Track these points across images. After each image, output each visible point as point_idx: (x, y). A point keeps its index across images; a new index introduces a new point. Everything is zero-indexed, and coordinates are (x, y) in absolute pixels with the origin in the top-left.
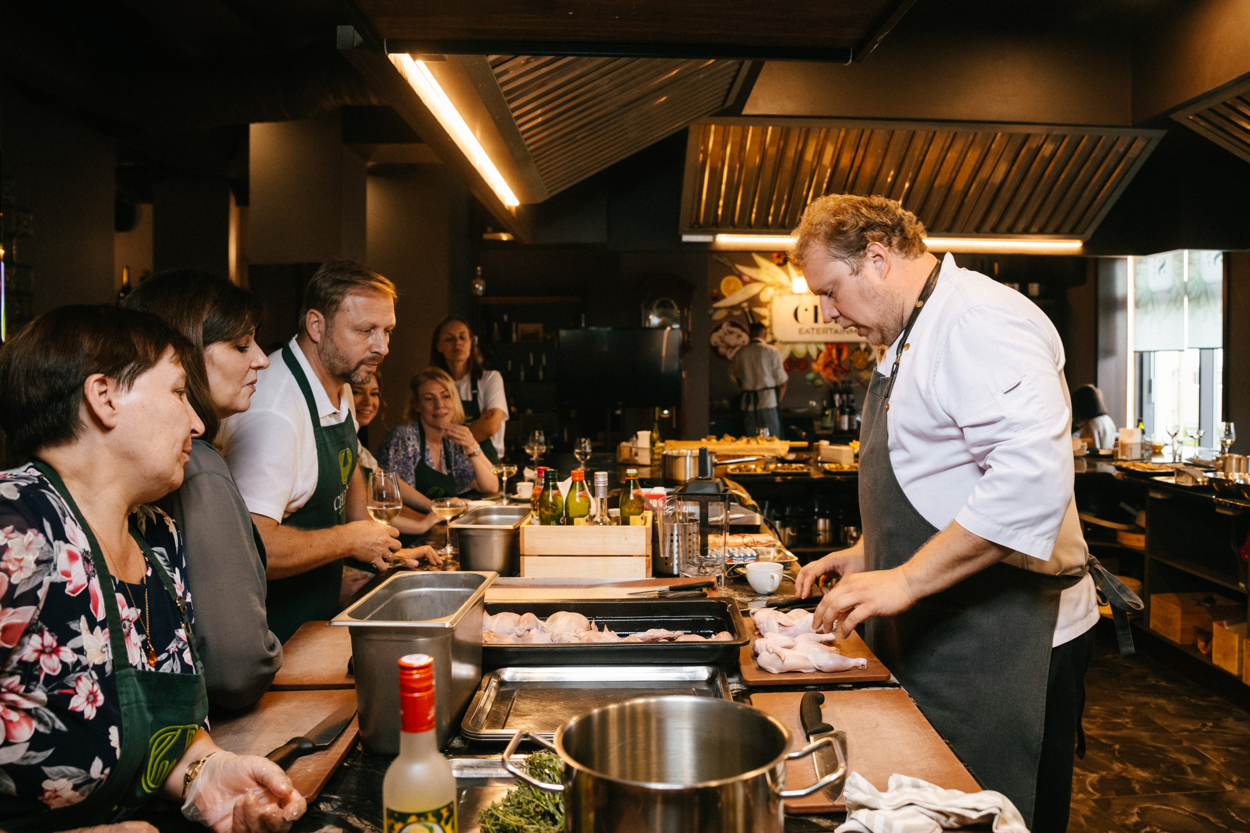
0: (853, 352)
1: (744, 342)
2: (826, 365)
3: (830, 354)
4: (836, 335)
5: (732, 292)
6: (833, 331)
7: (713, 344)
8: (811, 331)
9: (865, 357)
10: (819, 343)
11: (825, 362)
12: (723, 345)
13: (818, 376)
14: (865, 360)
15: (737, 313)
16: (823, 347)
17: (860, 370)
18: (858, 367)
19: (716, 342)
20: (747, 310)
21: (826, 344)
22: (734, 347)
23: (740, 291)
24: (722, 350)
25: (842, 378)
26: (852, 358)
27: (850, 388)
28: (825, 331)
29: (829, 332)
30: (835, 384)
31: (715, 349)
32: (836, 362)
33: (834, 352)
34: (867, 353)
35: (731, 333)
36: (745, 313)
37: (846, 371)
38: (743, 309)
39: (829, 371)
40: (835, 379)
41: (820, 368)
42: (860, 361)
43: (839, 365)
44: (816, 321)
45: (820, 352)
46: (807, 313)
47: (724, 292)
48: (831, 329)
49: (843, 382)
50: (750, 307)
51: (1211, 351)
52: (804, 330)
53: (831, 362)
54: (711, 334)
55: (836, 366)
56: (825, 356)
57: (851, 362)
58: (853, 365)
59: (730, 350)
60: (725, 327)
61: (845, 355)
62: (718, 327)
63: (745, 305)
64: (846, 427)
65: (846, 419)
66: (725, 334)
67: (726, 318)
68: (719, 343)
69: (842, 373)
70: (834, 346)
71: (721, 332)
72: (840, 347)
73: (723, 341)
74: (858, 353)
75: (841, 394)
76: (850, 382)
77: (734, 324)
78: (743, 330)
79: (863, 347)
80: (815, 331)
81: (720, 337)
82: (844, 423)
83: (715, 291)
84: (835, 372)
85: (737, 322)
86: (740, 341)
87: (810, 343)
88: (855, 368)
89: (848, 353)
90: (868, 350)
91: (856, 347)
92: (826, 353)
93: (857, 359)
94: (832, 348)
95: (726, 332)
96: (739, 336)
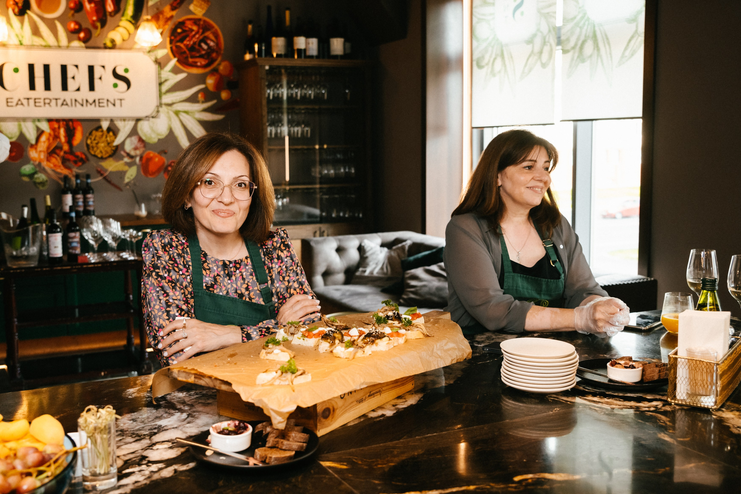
0: (90, 134)
2: (51, 153)
3: (56, 137)
4: (65, 108)
6: (60, 102)
8: (25, 102)
9: (110, 139)
10: (39, 120)
11: (48, 148)
13: (39, 168)
14: (109, 144)
16: (45, 126)
17: (102, 158)
18: (99, 156)
21: (50, 121)
25: (76, 170)
26: (89, 142)
27: (88, 184)
28: (47, 102)
29: (53, 102)
30: (66, 179)
32: (66, 147)
33: (62, 132)
34: (111, 134)
37: (82, 161)
39: (56, 161)
40: (65, 172)
41: (42, 156)
42: (102, 145)
43: (71, 151)
44: (32, 87)
45: (40, 133)
46: (17, 75)
48: (56, 99)
49: (77, 177)
51: (590, 122)
52: (15, 101)
53: (59, 148)
55: (65, 152)
56: (48, 140)
57: (88, 145)
61: (78, 137)
64: (58, 251)
65: (57, 239)
69: (75, 162)
70: (62, 124)
72: (70, 124)
74: (99, 134)
75: (74, 193)
76: (88, 177)
79: (105, 125)
80: (32, 102)
82: (56, 247)
84: (64, 161)
87: (24, 119)
88: (95, 156)
89: (83, 134)
90: (113, 130)
91: (96, 125)
92: (50, 134)
93: (97, 144)
94: (59, 128)
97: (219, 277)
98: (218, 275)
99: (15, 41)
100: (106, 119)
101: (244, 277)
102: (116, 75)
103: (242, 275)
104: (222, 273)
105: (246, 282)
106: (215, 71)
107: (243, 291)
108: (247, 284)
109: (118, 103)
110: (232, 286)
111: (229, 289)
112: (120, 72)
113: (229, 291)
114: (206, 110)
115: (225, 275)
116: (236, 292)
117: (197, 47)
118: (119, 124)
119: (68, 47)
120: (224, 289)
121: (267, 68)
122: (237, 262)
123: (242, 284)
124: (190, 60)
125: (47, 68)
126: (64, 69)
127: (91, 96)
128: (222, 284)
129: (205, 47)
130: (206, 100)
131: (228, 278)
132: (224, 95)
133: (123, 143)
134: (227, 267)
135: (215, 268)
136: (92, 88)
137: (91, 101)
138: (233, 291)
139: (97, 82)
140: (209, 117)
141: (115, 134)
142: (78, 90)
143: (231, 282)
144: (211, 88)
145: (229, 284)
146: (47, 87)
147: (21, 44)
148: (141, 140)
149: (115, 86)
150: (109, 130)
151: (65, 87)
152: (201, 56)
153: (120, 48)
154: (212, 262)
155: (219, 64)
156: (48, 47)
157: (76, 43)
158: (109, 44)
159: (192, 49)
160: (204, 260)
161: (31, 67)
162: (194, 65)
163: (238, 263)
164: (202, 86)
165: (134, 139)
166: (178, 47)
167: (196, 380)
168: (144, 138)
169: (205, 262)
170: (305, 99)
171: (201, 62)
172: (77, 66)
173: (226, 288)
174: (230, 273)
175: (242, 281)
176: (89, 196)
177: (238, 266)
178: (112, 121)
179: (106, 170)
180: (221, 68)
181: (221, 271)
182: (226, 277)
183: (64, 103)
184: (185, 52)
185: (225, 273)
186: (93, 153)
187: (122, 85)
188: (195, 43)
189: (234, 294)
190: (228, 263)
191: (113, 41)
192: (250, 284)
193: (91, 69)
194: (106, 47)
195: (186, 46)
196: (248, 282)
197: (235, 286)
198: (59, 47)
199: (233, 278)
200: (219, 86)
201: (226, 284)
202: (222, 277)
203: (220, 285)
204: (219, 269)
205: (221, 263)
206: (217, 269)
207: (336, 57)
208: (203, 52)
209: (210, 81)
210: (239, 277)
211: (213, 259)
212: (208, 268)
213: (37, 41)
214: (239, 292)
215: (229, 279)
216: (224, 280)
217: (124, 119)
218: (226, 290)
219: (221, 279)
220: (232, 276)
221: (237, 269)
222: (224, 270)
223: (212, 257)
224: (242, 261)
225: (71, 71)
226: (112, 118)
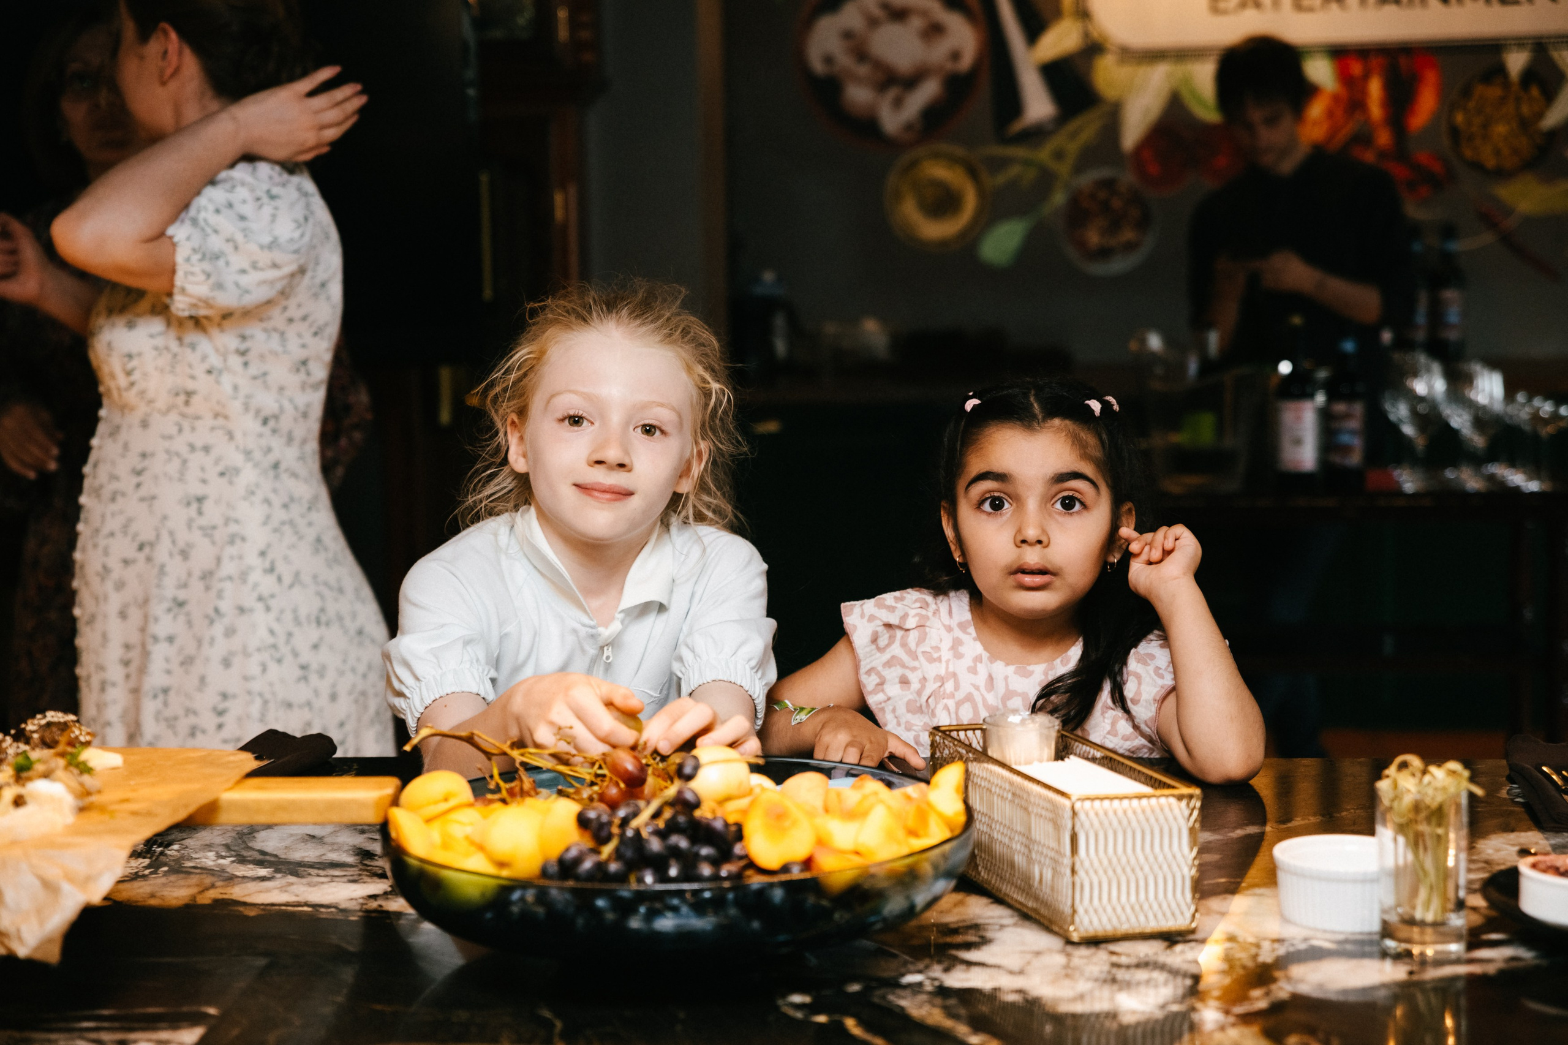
0: (1467, 92)
1: (956, 56)
3: (1356, 104)
4: (1389, 10)
7: (818, 66)
9: (1529, 110)
12: (863, 70)
14: (1526, 124)
17: (1501, 174)
18: (1491, 163)
19: (829, 60)
21: (1339, 53)
22: (911, 82)
24: (858, 95)
26: (1459, 118)
27: (1448, 258)
31: (828, 89)
32: (1384, 138)
33: (1375, 88)
34: (1535, 92)
35: (898, 14)
37: (1432, 182)
42: (1501, 129)
43: (1399, 151)
53: (1362, 139)
54: (809, 23)
55: (1383, 155)
56: (1330, 114)
57: (1455, 133)
58: (1468, 151)
59: (892, 93)
61: (1427, 106)
66: (873, 23)
68: (844, 60)
69: (1412, 186)
70: (1377, 63)
71: (849, 17)
72: (1404, 62)
73: (861, 54)
74: (1494, 92)
76: (1449, 231)
79: (1516, 62)
81: (848, 35)
82: (1298, 442)
86: (938, 53)
88: (1477, 166)
89: (1441, 94)
90: (1543, 79)
91: (1483, 63)
92: (1336, 98)
93: (1485, 126)
94: (1366, 77)
95: (877, 12)
96: (934, 30)
100: (1519, 42)
141: (1550, 96)
150: (1529, 76)
176: (1450, 295)
178: (1540, 47)
179: (1509, 211)
186: (1468, 153)
226: (1541, 37)
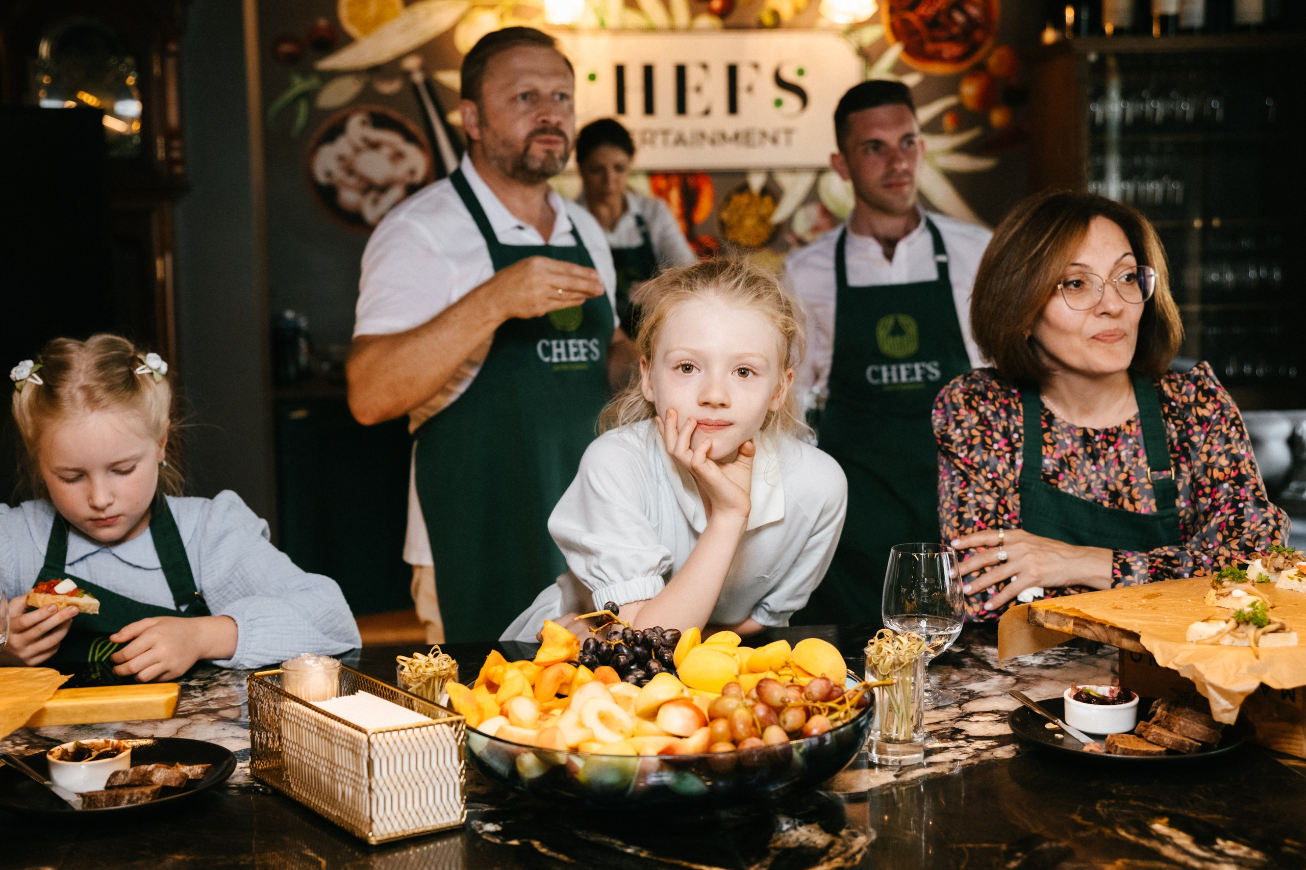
0: (728, 199)
1: (412, 172)
4: (681, 149)
5: (372, 25)
6: (671, 138)
7: (321, 178)
9: (764, 211)
12: (352, 181)
14: (763, 220)
15: (389, 87)
16: (642, 186)
18: (744, 241)
19: (329, 174)
20: (418, 78)
21: (652, 175)
22: (383, 189)
23: (398, 24)
24: (349, 197)
26: (725, 215)
28: (647, 138)
29: (659, 139)
31: (329, 193)
33: (674, 195)
34: (768, 199)
35: (375, 146)
36: (414, 87)
38: (407, 74)
42: (749, 222)
44: (621, 108)
46: (594, 86)
47: (351, 28)
48: (665, 133)
50: (424, 68)
54: (314, 151)
57: (723, 225)
58: (731, 236)
59: (372, 195)
60: (357, 128)
61: (705, 208)
62: (336, 131)
63: (412, 63)
66: (357, 150)
67: (355, 104)
68: (339, 175)
70: (675, 180)
71: (342, 146)
72: (691, 181)
73: (350, 171)
74: (743, 199)
77: (379, 121)
78: (410, 137)
79: (756, 182)
81: (341, 158)
83: (323, 23)
85: (394, 114)
86: (401, 170)
88: (736, 244)
89: (715, 199)
90: (772, 192)
91: (738, 182)
93: (740, 220)
94: (669, 188)
95: (360, 144)
96: (398, 156)
97: (1075, 459)
98: (1074, 454)
99: (592, 21)
100: (758, 170)
101: (1123, 459)
102: (780, 82)
103: (1119, 457)
104: (1080, 451)
105: (1126, 469)
106: (979, 69)
107: (1120, 485)
108: (1127, 473)
109: (782, 138)
110: (1098, 477)
111: (1091, 481)
112: (789, 75)
113: (1093, 485)
114: (960, 150)
115: (1086, 456)
116: (1106, 488)
117: (943, 19)
118: (785, 180)
119: (689, 30)
120: (1082, 480)
121: (1092, 57)
122: (1110, 431)
123: (1117, 473)
124: (930, 47)
125: (648, 72)
126: (681, 72)
127: (731, 125)
128: (1078, 472)
129: (959, 17)
130: (960, 128)
131: (1092, 460)
132: (997, 118)
133: (790, 220)
134: (1090, 442)
135: (1068, 442)
136: (733, 108)
137: (730, 133)
138: (1100, 487)
139: (743, 98)
140: (962, 163)
141: (776, 201)
142: (707, 112)
143: (1097, 470)
144: (970, 103)
145: (1093, 472)
146: (649, 108)
147: (602, 25)
148: (826, 212)
149: (779, 103)
150: (764, 191)
151: (681, 108)
152: (953, 39)
153: (792, 27)
154: (1063, 430)
155: (989, 54)
156: (651, 30)
157: (705, 21)
158: (768, 19)
159: (933, 23)
160: (1045, 426)
161: (620, 71)
162: (936, 57)
163: (1112, 434)
164: (950, 101)
165: (813, 211)
166: (906, 22)
167: (1077, 629)
168: (832, 207)
169: (1048, 430)
170: (1172, 122)
171: (950, 50)
172: (705, 66)
173: (1087, 479)
174: (1095, 452)
175: (1118, 468)
177: (1112, 439)
178: (770, 173)
180: (993, 61)
181: (1080, 446)
182: (1088, 459)
183: (680, 140)
184: (916, 32)
185: (1085, 451)
187: (792, 101)
188: (939, 12)
189: (1101, 492)
190: (1091, 433)
191: (776, 14)
192: (1132, 473)
193: (732, 71)
194: (761, 26)
195: (922, 18)
196: (1130, 468)
197: (1104, 477)
198: (673, 29)
199: (1102, 462)
200: (986, 100)
201: (1087, 472)
202: (1081, 458)
203: (1075, 474)
204: (1076, 444)
205: (1079, 434)
206: (1072, 444)
207: (1246, 28)
208: (955, 30)
209: (969, 90)
210: (1112, 460)
211: (1064, 426)
212: (1051, 441)
213: (633, 18)
214: (1112, 487)
215: (1094, 464)
216: (1083, 465)
217: (793, 170)
218: (1086, 482)
219: (1078, 462)
220: (1098, 459)
221: (1110, 444)
222: (1085, 446)
223: (1064, 422)
224: (1119, 429)
225: (694, 77)
226: (771, 169)
